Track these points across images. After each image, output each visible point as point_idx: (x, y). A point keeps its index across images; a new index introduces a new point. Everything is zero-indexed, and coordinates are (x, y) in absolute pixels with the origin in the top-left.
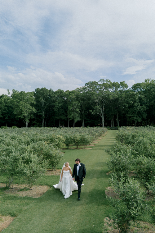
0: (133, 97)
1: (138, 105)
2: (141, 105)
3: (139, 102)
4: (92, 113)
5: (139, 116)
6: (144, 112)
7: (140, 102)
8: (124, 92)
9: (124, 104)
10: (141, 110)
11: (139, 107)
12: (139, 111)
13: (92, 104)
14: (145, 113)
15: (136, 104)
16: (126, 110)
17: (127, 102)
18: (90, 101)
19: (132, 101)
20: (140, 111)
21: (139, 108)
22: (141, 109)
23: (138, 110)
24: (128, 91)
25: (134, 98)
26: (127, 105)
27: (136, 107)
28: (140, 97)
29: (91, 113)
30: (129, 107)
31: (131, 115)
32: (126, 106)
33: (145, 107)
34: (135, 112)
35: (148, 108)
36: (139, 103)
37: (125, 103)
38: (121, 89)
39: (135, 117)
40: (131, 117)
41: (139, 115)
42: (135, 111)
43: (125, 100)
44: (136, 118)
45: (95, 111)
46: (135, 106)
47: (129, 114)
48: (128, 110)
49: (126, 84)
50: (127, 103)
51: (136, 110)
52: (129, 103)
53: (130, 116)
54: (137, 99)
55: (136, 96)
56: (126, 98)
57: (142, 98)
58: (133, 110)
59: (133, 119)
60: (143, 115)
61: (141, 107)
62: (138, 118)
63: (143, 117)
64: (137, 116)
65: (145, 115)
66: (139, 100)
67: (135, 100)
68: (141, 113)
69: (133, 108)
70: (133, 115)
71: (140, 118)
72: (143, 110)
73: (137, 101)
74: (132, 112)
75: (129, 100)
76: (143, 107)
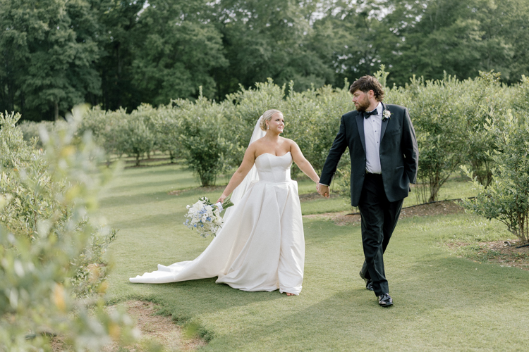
0: (47, 5)
1: (69, 39)
2: (79, 40)
3: (70, 26)
5: (74, 86)
6: (90, 65)
7: (74, 26)
10: (80, 59)
12: (72, 65)
14: (94, 72)
15: (61, 33)
16: (21, 60)
17: (23, 25)
19: (41, 17)
20: (77, 62)
21: (73, 52)
22: (83, 56)
23: (69, 56)
25: (50, 8)
26: (22, 37)
28: (72, 6)
30: (33, 47)
31: (43, 78)
32: (20, 42)
33: (96, 49)
34: (57, 67)
35: (106, 54)
36: (70, 31)
39: (58, 87)
40: (40, 88)
41: (71, 80)
42: (61, 62)
43: (10, 17)
44: (61, 93)
46: (57, 42)
47: (34, 76)
48: (28, 59)
50: (21, 30)
51: (62, 57)
52: (30, 30)
53: (38, 82)
54: (62, 12)
56: (17, 7)
57: (82, 11)
58: (49, 59)
59: (50, 95)
60: (90, 82)
61: (79, 46)
62: (70, 92)
63: (89, 90)
64: (67, 85)
65: (95, 80)
66: (70, 20)
67: (55, 17)
68: (81, 73)
69: (50, 50)
70: (50, 78)
71: (77, 90)
72: (89, 58)
73: (63, 21)
74: (46, 66)
75: (29, 13)
76: (89, 49)
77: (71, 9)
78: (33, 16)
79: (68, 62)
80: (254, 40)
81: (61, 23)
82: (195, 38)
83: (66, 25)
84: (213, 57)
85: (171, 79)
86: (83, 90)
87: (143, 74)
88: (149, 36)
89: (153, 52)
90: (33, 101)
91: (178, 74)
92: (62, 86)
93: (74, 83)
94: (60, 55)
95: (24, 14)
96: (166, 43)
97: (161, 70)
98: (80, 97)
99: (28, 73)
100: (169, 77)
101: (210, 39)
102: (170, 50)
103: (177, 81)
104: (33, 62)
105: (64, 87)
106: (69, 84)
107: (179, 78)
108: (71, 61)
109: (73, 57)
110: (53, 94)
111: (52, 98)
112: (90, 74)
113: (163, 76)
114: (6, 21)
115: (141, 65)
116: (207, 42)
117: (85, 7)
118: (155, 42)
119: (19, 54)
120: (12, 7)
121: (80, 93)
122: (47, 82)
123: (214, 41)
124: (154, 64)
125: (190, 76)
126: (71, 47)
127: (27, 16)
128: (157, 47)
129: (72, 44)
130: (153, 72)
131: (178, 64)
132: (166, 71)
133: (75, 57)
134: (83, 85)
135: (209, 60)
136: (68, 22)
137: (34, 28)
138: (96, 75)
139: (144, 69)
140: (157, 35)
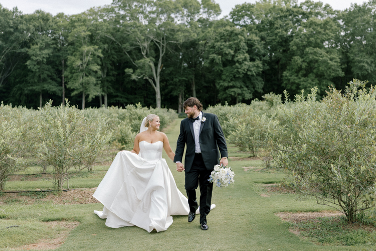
0: (234, 40)
1: (245, 60)
2: (252, 60)
3: (247, 52)
4: (134, 77)
5: (247, 87)
6: (257, 75)
7: (249, 52)
8: (211, 24)
9: (212, 56)
10: (251, 71)
11: (248, 63)
12: (246, 74)
13: (130, 53)
14: (260, 78)
15: (240, 57)
16: (218, 71)
17: (220, 52)
18: (127, 46)
19: (230, 47)
20: (249, 73)
21: (246, 67)
22: (252, 69)
23: (244, 70)
24: (222, 24)
25: (236, 41)
26: (218, 58)
27: (240, 63)
28: (249, 40)
29: (130, 76)
30: (225, 64)
31: (229, 82)
32: (218, 62)
33: (261, 65)
34: (237, 76)
35: (267, 67)
36: (246, 55)
37: (213, 53)
38: (205, 16)
39: (237, 87)
40: (228, 88)
41: (245, 83)
42: (238, 72)
43: (213, 47)
44: (238, 91)
45: (139, 71)
46: (238, 61)
47: (224, 80)
48: (222, 71)
49: (218, 6)
50: (219, 54)
51: (240, 70)
52: (223, 55)
53: (226, 84)
54: (243, 44)
55: (239, 36)
56: (218, 41)
57: (254, 43)
58: (233, 71)
59: (232, 92)
60: (257, 84)
61: (251, 63)
62: (244, 90)
63: (255, 89)
64: (243, 86)
65: (260, 84)
66: (247, 48)
67: (239, 46)
68: (252, 79)
69: (234, 66)
70: (233, 82)
71: (248, 89)
72: (256, 71)
73: (243, 49)
74: (231, 75)
75: (224, 45)
76: (256, 65)
77: (249, 42)
78: (225, 47)
79: (243, 73)
80: (362, 59)
81: (242, 50)
82: (321, 59)
83: (244, 51)
84: (334, 70)
85: (305, 84)
86: (252, 89)
87: (289, 80)
88: (293, 57)
89: (296, 67)
90: (223, 95)
91: (310, 81)
92: (239, 87)
93: (248, 85)
94: (239, 69)
95: (221, 45)
96: (304, 61)
97: (300, 78)
98: (250, 93)
99: (221, 79)
100: (304, 83)
101: (331, 60)
102: (306, 66)
103: (309, 85)
104: (224, 73)
105: (241, 87)
106: (244, 85)
107: (310, 83)
108: (245, 72)
109: (246, 70)
110: (234, 91)
111: (233, 94)
112: (257, 79)
113: (300, 82)
114: (211, 49)
115: (288, 75)
116: (329, 61)
117: (257, 40)
118: (297, 61)
119: (216, 68)
120: (215, 42)
121: (250, 91)
122: (231, 84)
123: (334, 60)
124: (296, 74)
125: (318, 82)
126: (245, 64)
127: (222, 47)
128: (298, 64)
129: (246, 63)
130: (294, 79)
131: (311, 74)
132: (303, 79)
133: (248, 70)
134: (252, 86)
135: (330, 72)
136: (246, 49)
137: (226, 53)
138: (261, 81)
139: (289, 78)
140: (298, 57)
